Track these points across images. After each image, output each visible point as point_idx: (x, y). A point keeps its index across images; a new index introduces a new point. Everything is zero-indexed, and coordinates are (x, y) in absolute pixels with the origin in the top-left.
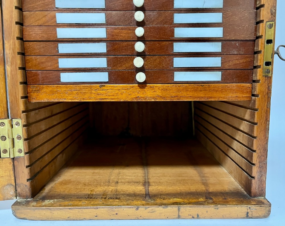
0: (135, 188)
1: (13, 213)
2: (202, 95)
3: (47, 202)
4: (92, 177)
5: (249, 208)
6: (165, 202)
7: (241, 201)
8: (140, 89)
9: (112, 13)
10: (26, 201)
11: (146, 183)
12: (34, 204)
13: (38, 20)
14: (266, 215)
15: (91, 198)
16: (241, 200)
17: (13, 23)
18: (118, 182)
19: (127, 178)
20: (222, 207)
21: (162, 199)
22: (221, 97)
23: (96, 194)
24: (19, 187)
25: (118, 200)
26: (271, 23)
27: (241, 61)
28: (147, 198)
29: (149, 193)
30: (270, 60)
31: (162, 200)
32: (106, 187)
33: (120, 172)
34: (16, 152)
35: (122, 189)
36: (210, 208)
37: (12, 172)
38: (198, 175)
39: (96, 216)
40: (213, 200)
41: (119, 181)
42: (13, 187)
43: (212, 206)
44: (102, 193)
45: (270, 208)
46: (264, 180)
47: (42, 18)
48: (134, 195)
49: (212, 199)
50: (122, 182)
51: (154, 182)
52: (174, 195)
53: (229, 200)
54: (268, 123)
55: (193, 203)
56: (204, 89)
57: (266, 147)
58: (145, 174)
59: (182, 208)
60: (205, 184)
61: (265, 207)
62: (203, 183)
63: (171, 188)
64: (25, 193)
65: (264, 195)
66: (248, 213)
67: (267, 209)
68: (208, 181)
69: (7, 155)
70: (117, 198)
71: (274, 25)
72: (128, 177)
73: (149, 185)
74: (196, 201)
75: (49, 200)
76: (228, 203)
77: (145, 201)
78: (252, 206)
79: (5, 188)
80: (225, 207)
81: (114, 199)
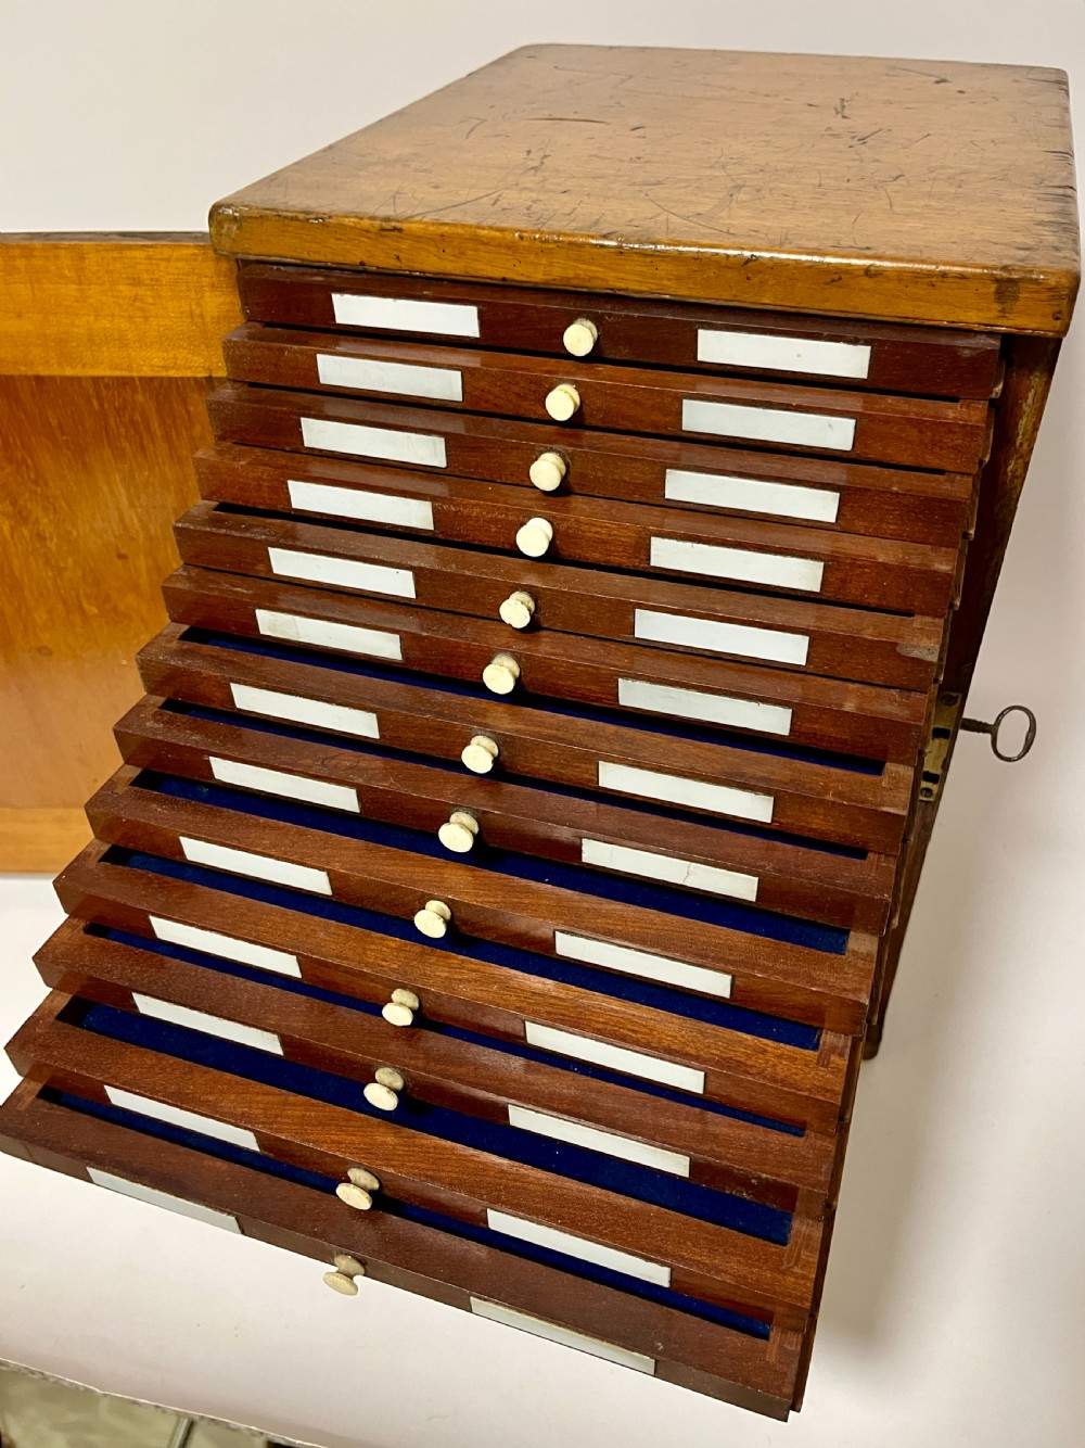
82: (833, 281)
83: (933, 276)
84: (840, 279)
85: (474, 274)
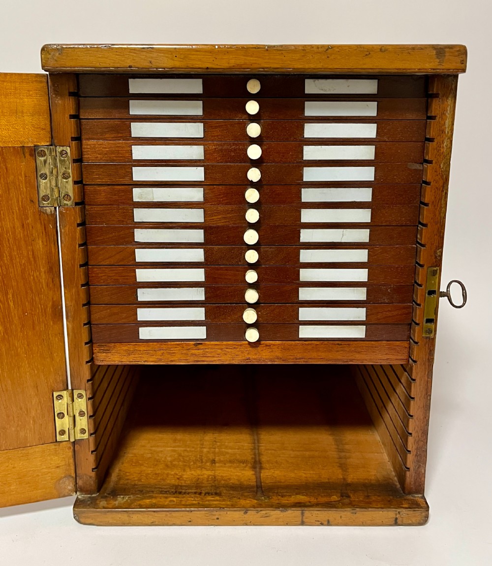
0: (240, 474)
1: (74, 517)
2: (339, 357)
3: (120, 500)
4: (174, 449)
5: (399, 512)
6: (284, 501)
7: (389, 501)
8: (251, 349)
9: (214, 248)
10: (90, 497)
11: (257, 464)
12: (103, 503)
13: (110, 257)
14: (422, 522)
15: (180, 493)
16: (389, 499)
17: (76, 266)
18: (215, 461)
19: (227, 453)
20: (361, 511)
21: (279, 495)
22: (366, 360)
23: (185, 485)
24: (80, 479)
25: (218, 498)
26: (435, 269)
27: (395, 313)
28: (259, 494)
29: (261, 485)
30: (433, 317)
31: (279, 497)
32: (199, 472)
33: (215, 438)
34: (77, 433)
35: (222, 476)
36: (345, 513)
37: (72, 461)
38: (334, 446)
39: (190, 521)
40: (351, 499)
41: (217, 459)
42: (72, 479)
43: (349, 509)
44: (194, 484)
45: (427, 513)
46: (423, 472)
47: (115, 255)
48: (241, 488)
49: (349, 497)
50: (220, 461)
51: (268, 462)
52: (297, 489)
53: (374, 499)
54: (429, 398)
55: (322, 504)
56: (342, 349)
57: (426, 429)
58: (254, 443)
59: (307, 512)
60: (343, 466)
61: (419, 512)
62: (340, 464)
63: (292, 475)
64: (88, 486)
65: (422, 492)
66: (396, 519)
67: (424, 514)
68: (348, 460)
69: (65, 437)
70: (216, 494)
71: (438, 271)
72: (230, 451)
73: (261, 468)
74: (327, 500)
75: (122, 496)
76: (371, 505)
77: (256, 500)
78: (402, 509)
79: (61, 481)
80: (365, 511)
81: (212, 494)
82: (367, 55)
83: (409, 49)
84: (370, 54)
85: (191, 66)
